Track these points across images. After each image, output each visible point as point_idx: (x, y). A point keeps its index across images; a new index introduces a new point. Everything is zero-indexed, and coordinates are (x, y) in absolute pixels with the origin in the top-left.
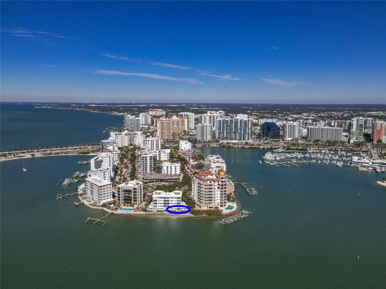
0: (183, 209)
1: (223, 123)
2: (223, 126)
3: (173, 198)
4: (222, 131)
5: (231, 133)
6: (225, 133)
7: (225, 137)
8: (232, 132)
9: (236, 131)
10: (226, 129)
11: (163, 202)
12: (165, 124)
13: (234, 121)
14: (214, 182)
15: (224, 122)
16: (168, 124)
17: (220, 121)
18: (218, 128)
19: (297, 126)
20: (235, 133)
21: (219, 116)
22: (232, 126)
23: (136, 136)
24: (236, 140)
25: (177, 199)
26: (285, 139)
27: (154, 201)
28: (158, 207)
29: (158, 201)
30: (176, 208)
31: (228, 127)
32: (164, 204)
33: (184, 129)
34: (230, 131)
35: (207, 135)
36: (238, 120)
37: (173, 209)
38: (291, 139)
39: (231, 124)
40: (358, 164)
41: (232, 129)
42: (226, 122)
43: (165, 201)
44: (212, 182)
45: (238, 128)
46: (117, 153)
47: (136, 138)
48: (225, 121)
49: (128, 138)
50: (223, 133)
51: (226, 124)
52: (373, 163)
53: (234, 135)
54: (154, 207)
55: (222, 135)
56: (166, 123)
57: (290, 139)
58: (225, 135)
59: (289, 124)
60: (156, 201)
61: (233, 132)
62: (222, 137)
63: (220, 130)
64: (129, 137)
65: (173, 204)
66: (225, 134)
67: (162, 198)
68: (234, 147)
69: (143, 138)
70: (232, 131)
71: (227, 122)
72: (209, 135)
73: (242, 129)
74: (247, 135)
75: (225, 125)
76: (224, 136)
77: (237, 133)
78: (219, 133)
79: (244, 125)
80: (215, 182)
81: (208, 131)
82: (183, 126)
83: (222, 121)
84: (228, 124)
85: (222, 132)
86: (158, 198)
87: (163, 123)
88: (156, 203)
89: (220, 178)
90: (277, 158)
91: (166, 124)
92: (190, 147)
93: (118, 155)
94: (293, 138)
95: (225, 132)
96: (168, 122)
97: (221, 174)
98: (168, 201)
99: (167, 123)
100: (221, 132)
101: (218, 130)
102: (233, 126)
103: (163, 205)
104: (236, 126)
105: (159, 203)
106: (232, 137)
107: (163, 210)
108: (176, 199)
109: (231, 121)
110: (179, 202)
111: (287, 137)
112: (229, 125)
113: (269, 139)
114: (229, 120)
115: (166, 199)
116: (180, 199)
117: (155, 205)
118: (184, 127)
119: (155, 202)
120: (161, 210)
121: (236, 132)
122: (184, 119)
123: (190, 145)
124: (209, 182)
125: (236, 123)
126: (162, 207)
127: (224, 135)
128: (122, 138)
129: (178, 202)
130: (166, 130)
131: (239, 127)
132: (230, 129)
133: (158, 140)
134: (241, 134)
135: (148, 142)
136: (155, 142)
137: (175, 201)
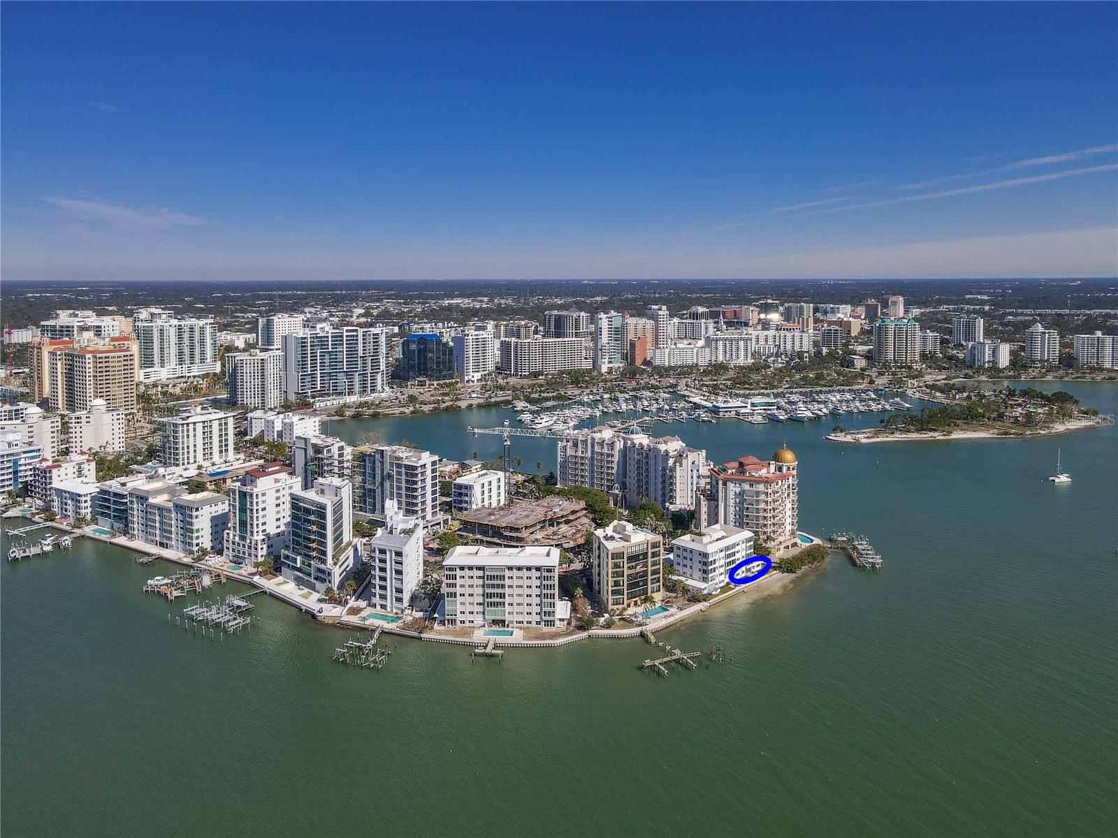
1: (313, 346)
2: (314, 355)
3: (741, 542)
4: (309, 372)
5: (336, 376)
6: (319, 375)
7: (319, 389)
8: (340, 372)
9: (354, 368)
10: (320, 363)
12: (116, 364)
13: (347, 336)
15: (315, 342)
16: (126, 363)
17: (302, 338)
18: (299, 361)
19: (490, 340)
20: (349, 375)
21: (208, 327)
22: (340, 351)
23: (84, 417)
24: (351, 393)
25: (746, 543)
26: (466, 378)
27: (710, 564)
28: (717, 580)
29: (717, 560)
31: (327, 356)
32: (726, 565)
34: (332, 369)
36: (356, 333)
38: (480, 377)
39: (336, 348)
40: (730, 412)
41: (339, 362)
42: (318, 341)
43: (728, 556)
45: (357, 357)
47: (84, 424)
48: (317, 337)
49: (53, 430)
50: (313, 378)
52: (753, 405)
53: (347, 379)
55: (309, 385)
56: (116, 359)
57: (478, 376)
58: (319, 382)
59: (474, 337)
61: (345, 370)
62: (309, 391)
63: (303, 368)
64: (55, 424)
65: (740, 558)
66: (319, 379)
68: (392, 414)
69: (115, 420)
70: (340, 369)
71: (324, 341)
72: (276, 387)
73: (366, 360)
74: (379, 376)
75: (318, 351)
76: (316, 388)
77: (356, 371)
78: (303, 378)
79: (372, 347)
83: (311, 340)
84: (328, 349)
85: (309, 375)
87: (107, 360)
91: (119, 364)
92: (317, 428)
94: (483, 373)
95: (319, 372)
98: (734, 554)
99: (122, 359)
100: (306, 375)
101: (299, 369)
102: (343, 351)
103: (723, 570)
104: (351, 351)
105: (719, 565)
106: (340, 386)
108: (744, 546)
109: (337, 337)
110: (749, 549)
111: (471, 370)
112: (330, 350)
113: (431, 382)
114: (330, 335)
115: (730, 552)
116: (752, 541)
117: (712, 575)
119: (712, 567)
121: (353, 371)
122: (126, 343)
123: (317, 424)
125: (351, 342)
126: (724, 577)
127: (314, 383)
128: (30, 429)
129: (747, 552)
130: (117, 385)
131: (360, 353)
132: (335, 363)
133: (227, 417)
134: (364, 375)
135: (195, 430)
136: (215, 426)
137: (743, 550)
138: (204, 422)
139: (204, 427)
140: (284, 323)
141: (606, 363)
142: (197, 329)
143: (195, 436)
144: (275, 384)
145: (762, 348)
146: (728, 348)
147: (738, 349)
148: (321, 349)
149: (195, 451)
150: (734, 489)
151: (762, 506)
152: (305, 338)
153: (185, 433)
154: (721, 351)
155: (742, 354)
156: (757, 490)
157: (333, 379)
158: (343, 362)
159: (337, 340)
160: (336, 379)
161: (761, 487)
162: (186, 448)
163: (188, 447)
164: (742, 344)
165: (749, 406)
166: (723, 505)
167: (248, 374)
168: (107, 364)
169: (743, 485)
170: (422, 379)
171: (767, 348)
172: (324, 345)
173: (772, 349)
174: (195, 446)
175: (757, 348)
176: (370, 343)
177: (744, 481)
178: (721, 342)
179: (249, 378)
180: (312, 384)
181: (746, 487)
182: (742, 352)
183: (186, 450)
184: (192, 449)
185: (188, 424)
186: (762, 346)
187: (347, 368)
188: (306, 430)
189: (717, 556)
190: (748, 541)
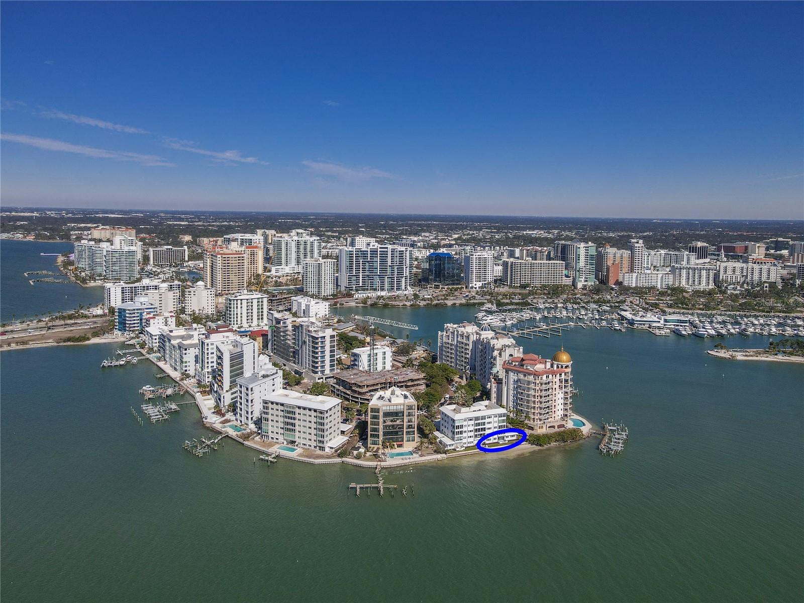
0: (510, 437)
1: (357, 257)
2: (358, 263)
3: (492, 416)
4: (354, 274)
5: (373, 277)
6: (361, 276)
7: (361, 285)
8: (375, 275)
9: (384, 273)
10: (362, 268)
11: (473, 428)
12: (234, 262)
13: (380, 251)
15: (358, 254)
16: (239, 261)
17: (350, 251)
18: (347, 266)
19: (490, 259)
20: (381, 277)
21: (316, 242)
22: (375, 261)
23: (192, 291)
24: (382, 290)
26: (470, 285)
27: (458, 427)
28: (464, 441)
29: (466, 426)
30: (496, 436)
31: (367, 264)
32: (476, 431)
33: (255, 272)
34: (371, 273)
35: (325, 282)
36: (386, 250)
37: (492, 439)
38: (481, 285)
39: (373, 259)
40: (644, 324)
41: (375, 268)
42: (361, 254)
43: (478, 424)
44: (550, 376)
45: (387, 266)
47: (192, 295)
48: (361, 251)
49: (174, 297)
50: (357, 278)
51: (361, 259)
52: (666, 321)
53: (380, 280)
54: (458, 440)
55: (354, 282)
56: (234, 259)
57: (479, 284)
58: (361, 281)
59: (477, 257)
60: (461, 427)
61: (378, 274)
63: (350, 271)
64: (175, 295)
65: (492, 428)
66: (361, 279)
67: (471, 420)
69: (209, 295)
70: (375, 273)
71: (365, 254)
72: (331, 282)
73: (394, 268)
74: (403, 280)
76: (359, 284)
77: (386, 275)
78: (350, 278)
79: (398, 260)
81: (329, 275)
82: (252, 266)
83: (356, 251)
84: (368, 259)
85: (354, 276)
86: (466, 420)
87: (228, 259)
88: (461, 432)
90: (507, 323)
91: (235, 262)
92: (327, 310)
94: (483, 282)
95: (361, 274)
96: (238, 257)
98: (484, 424)
99: (238, 259)
100: (352, 276)
101: (347, 271)
102: (377, 261)
103: (472, 434)
104: (383, 261)
105: (466, 430)
106: (375, 284)
107: (471, 445)
108: (496, 419)
109: (374, 252)
110: (502, 423)
111: (474, 280)
112: (369, 260)
113: (443, 287)
114: (369, 251)
115: (480, 421)
116: (505, 416)
117: (459, 436)
118: (255, 268)
119: (460, 430)
121: (383, 275)
122: (255, 249)
123: (327, 307)
124: (544, 377)
125: (383, 255)
126: (471, 439)
127: (357, 281)
128: (160, 296)
129: (500, 424)
131: (389, 263)
132: (372, 269)
133: (263, 298)
134: (392, 278)
135: (241, 304)
136: (255, 302)
137: (495, 422)
138: (247, 300)
139: (247, 303)
140: (362, 242)
141: (583, 281)
142: (309, 243)
143: (241, 307)
144: (330, 280)
145: (729, 278)
146: (690, 276)
147: (700, 277)
148: (363, 259)
149: (241, 317)
150: (513, 377)
151: (532, 392)
152: (352, 251)
153: (235, 306)
154: (684, 277)
155: (704, 281)
156: (528, 380)
157: (370, 280)
158: (377, 268)
159: (374, 255)
160: (373, 280)
161: (531, 378)
162: (235, 314)
163: (237, 314)
164: (704, 273)
165: (662, 322)
166: (506, 388)
167: (310, 273)
168: (228, 262)
169: (519, 374)
171: (734, 278)
172: (365, 256)
173: (739, 278)
174: (241, 314)
175: (724, 277)
176: (396, 257)
177: (520, 372)
178: (685, 270)
179: (310, 275)
180: (357, 282)
181: (521, 376)
182: (704, 280)
183: (235, 316)
184: (239, 316)
185: (237, 300)
186: (729, 276)
187: (380, 273)
188: (319, 310)
189: (465, 423)
190: (500, 416)
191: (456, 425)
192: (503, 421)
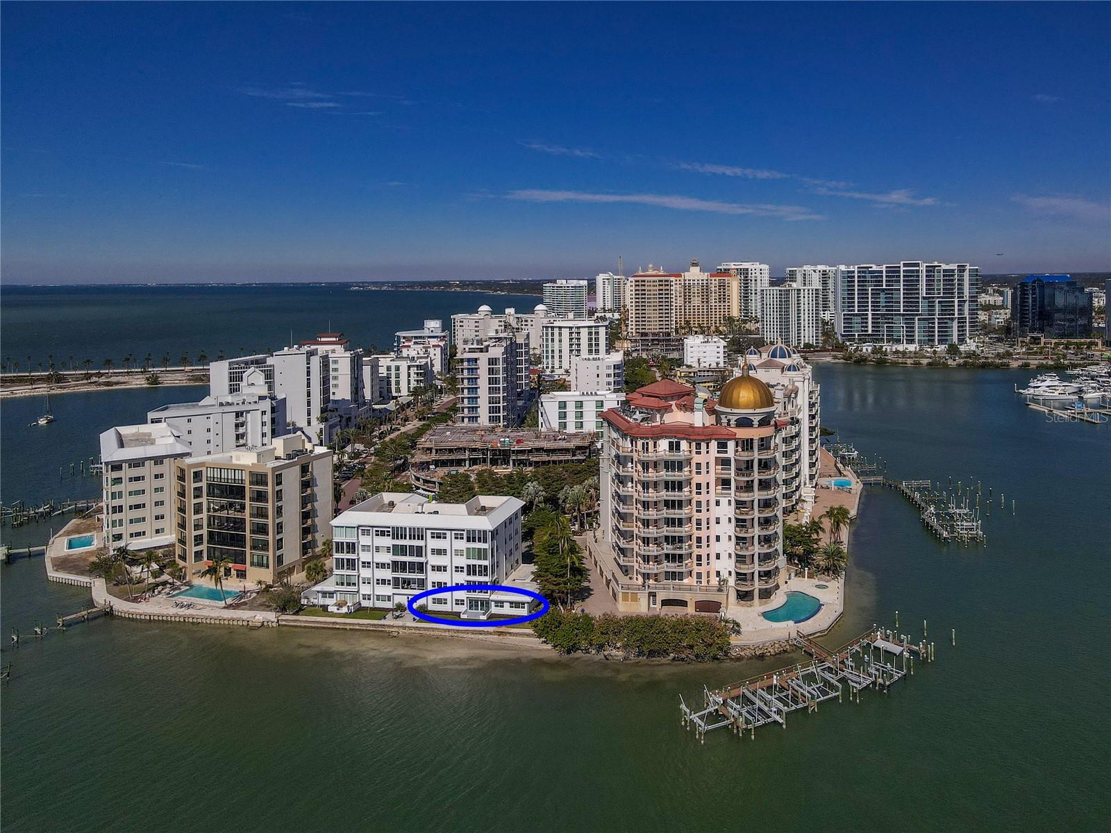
0: (507, 605)
1: (862, 281)
2: (863, 293)
3: (448, 533)
4: (856, 312)
5: (892, 319)
6: (870, 317)
7: (870, 332)
8: (896, 315)
9: (913, 311)
10: (873, 302)
11: (387, 558)
12: (652, 288)
13: (904, 271)
14: (694, 444)
15: (865, 277)
16: (661, 287)
17: (849, 272)
18: (844, 298)
20: (908, 318)
22: (896, 290)
23: (529, 320)
24: (911, 342)
25: (468, 540)
27: (340, 548)
28: (365, 589)
29: (366, 548)
30: (462, 595)
31: (882, 295)
32: (396, 566)
33: (727, 313)
34: (889, 310)
35: (802, 326)
37: (449, 602)
39: (891, 286)
41: (896, 302)
42: (872, 277)
43: (401, 550)
44: (684, 445)
45: (918, 298)
46: (414, 366)
48: (870, 272)
50: (862, 319)
51: (871, 286)
53: (905, 323)
54: (342, 584)
58: (870, 324)
60: (351, 547)
61: (902, 312)
62: (857, 334)
63: (849, 307)
65: (449, 569)
66: (870, 320)
67: (383, 534)
68: (902, 363)
70: (895, 310)
71: (877, 277)
72: (811, 325)
73: (931, 302)
74: (955, 324)
75: (870, 288)
76: (867, 331)
77: (917, 315)
78: (848, 319)
79: (942, 288)
80: (703, 445)
81: (806, 312)
82: (722, 304)
83: (859, 272)
84: (882, 286)
85: (857, 315)
86: (365, 530)
88: (351, 564)
89: (733, 422)
91: (655, 288)
93: (417, 374)
95: (870, 313)
96: (660, 281)
97: (735, 395)
98: (419, 551)
100: (854, 315)
101: (844, 307)
102: (899, 290)
103: (387, 574)
104: (911, 290)
105: (370, 560)
106: (896, 331)
107: (388, 605)
108: (462, 545)
109: (893, 272)
110: (479, 558)
112: (884, 287)
113: (1048, 340)
114: (884, 269)
115: (407, 542)
116: (485, 541)
117: (345, 572)
118: (727, 307)
119: (346, 556)
120: (379, 604)
121: (913, 315)
122: (726, 278)
124: (664, 444)
125: (911, 279)
126: (387, 590)
127: (864, 325)
130: (652, 308)
131: (923, 293)
132: (890, 303)
134: (931, 321)
135: (560, 334)
136: (584, 334)
137: (459, 553)
138: (571, 328)
143: (560, 341)
148: (875, 286)
149: (560, 357)
152: (853, 272)
153: (550, 337)
157: (889, 323)
158: (899, 302)
159: (894, 276)
160: (892, 323)
162: (550, 352)
163: (553, 351)
170: (1035, 335)
172: (878, 281)
174: (560, 351)
176: (938, 281)
180: (862, 327)
183: (550, 354)
184: (557, 354)
185: (553, 328)
187: (904, 311)
188: (705, 355)
189: (365, 540)
190: (472, 536)
191: (336, 539)
192: (481, 554)
